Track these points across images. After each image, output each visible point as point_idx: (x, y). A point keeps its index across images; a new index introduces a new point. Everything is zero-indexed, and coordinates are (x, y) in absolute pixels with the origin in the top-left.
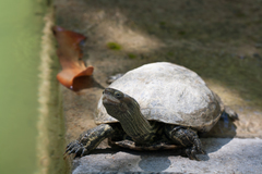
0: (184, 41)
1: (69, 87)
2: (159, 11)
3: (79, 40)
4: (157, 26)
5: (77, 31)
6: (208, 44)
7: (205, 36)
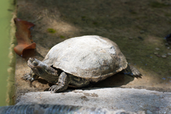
0: (96, 28)
1: (20, 55)
2: (82, 10)
3: (29, 27)
4: (80, 18)
5: (29, 21)
6: (110, 30)
7: (109, 25)
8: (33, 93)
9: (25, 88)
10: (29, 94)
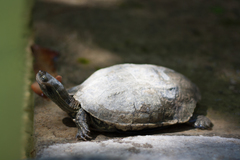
1: (40, 95)
3: (53, 57)
8: (61, 145)
9: (48, 138)
10: (55, 147)
